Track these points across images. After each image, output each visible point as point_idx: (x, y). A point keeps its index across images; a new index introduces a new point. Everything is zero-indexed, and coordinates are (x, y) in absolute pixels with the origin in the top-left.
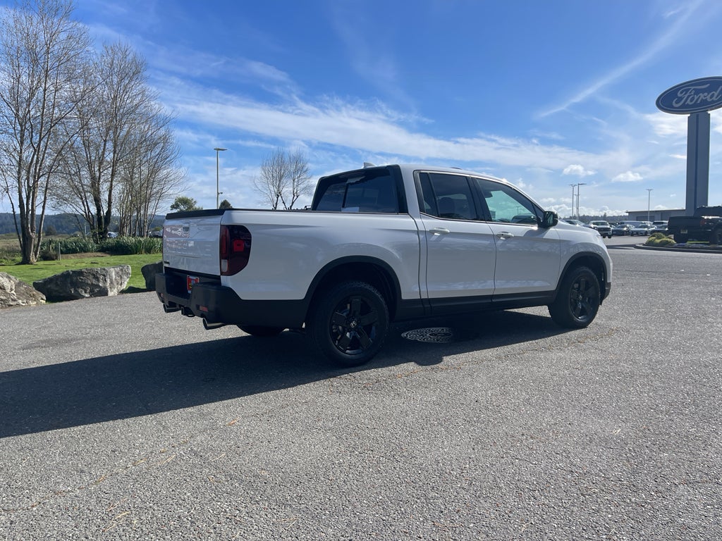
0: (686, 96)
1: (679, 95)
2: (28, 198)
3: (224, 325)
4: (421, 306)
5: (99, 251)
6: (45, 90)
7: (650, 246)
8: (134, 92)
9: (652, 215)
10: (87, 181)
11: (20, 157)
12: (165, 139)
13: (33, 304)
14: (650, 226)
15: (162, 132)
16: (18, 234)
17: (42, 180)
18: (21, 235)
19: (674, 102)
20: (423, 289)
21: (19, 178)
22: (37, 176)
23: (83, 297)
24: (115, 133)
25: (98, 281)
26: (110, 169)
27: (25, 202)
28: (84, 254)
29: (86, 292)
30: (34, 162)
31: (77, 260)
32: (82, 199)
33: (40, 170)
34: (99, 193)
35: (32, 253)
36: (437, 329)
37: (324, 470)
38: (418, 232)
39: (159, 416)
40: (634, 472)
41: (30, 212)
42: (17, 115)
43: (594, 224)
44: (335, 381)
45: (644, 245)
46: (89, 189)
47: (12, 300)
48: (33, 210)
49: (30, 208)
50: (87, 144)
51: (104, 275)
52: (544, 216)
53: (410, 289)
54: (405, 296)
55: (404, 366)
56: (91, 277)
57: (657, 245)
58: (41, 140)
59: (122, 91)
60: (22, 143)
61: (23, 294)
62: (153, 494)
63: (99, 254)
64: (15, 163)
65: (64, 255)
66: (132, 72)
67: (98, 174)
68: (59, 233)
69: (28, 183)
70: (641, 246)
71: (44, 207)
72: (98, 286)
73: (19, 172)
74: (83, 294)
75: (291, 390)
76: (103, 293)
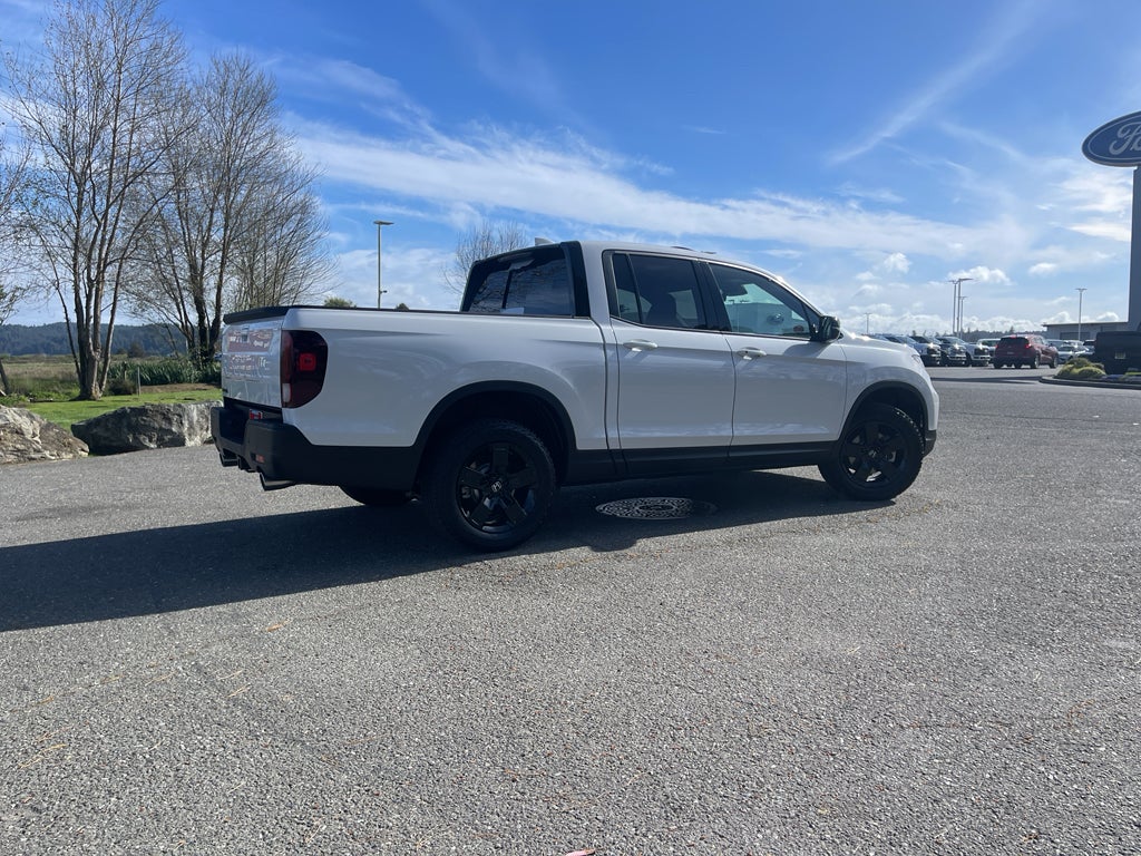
0: (1132, 136)
1: (1120, 135)
2: (88, 297)
3: (293, 485)
4: (610, 461)
5: (201, 381)
6: (115, 131)
7: (1064, 379)
8: (257, 133)
9: (1086, 330)
10: (184, 273)
11: (77, 235)
12: (304, 208)
13: (67, 457)
14: (1079, 348)
15: (299, 197)
16: (74, 353)
17: (111, 270)
18: (78, 354)
19: (1111, 146)
20: (613, 434)
21: (75, 265)
22: (103, 264)
23: (148, 448)
24: (227, 198)
25: (170, 423)
26: (220, 253)
27: (84, 304)
28: (177, 386)
29: (150, 441)
30: (98, 242)
31: (166, 395)
32: (175, 299)
33: (107, 254)
34: (202, 290)
35: (95, 383)
36: (655, 499)
37: (379, 695)
38: (604, 346)
39: (168, 617)
40: (848, 707)
41: (92, 321)
42: (72, 171)
43: (984, 343)
44: (458, 573)
45: (1055, 377)
46: (187, 285)
47: (35, 450)
48: (96, 317)
49: (92, 313)
50: (183, 215)
51: (180, 416)
52: (821, 323)
53: (590, 434)
54: (583, 443)
55: (574, 551)
56: (159, 417)
57: (1075, 377)
58: (108, 206)
59: (239, 132)
60: (79, 213)
61: (53, 442)
62: (111, 721)
63: (201, 386)
64: (69, 244)
65: (147, 388)
66: (256, 101)
67: (200, 261)
68: (149, 354)
69: (89, 274)
70: (1051, 378)
71: (113, 312)
72: (170, 432)
73: (75, 259)
74: (147, 443)
75: (385, 584)
76: (178, 441)
